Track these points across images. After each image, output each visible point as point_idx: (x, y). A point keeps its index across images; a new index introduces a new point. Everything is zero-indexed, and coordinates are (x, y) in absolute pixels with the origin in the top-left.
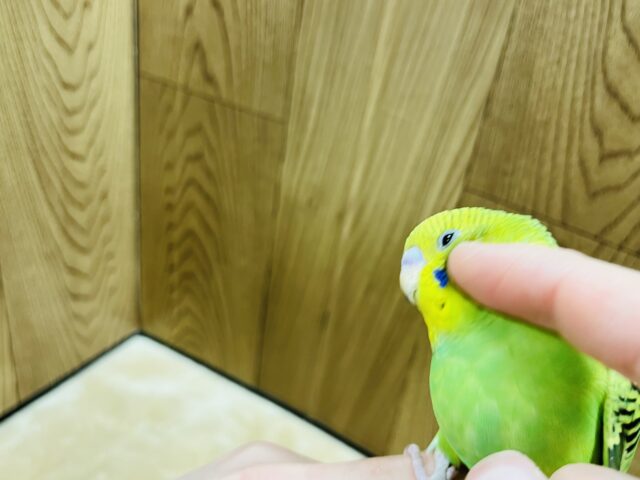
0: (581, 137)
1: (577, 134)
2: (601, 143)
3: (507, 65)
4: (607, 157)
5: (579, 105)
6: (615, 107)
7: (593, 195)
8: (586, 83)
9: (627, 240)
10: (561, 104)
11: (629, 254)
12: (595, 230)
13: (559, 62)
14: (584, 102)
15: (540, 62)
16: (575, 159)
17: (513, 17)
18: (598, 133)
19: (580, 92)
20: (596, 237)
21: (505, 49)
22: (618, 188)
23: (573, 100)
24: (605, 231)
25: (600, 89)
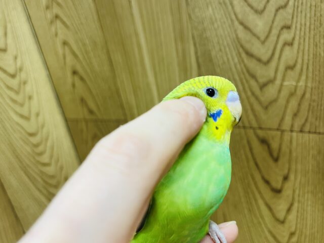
0: (247, 81)
1: (244, 81)
2: (257, 81)
3: (200, 60)
4: (263, 86)
5: (238, 66)
6: (254, 61)
7: (266, 108)
8: (236, 55)
9: (292, 126)
10: (231, 69)
11: (297, 133)
12: (276, 126)
13: (221, 50)
14: (240, 64)
15: (213, 53)
16: (249, 93)
17: (193, 38)
18: (253, 76)
19: (236, 60)
20: (278, 129)
21: (196, 53)
22: (275, 100)
23: (235, 65)
24: (280, 125)
25: (244, 55)
